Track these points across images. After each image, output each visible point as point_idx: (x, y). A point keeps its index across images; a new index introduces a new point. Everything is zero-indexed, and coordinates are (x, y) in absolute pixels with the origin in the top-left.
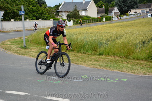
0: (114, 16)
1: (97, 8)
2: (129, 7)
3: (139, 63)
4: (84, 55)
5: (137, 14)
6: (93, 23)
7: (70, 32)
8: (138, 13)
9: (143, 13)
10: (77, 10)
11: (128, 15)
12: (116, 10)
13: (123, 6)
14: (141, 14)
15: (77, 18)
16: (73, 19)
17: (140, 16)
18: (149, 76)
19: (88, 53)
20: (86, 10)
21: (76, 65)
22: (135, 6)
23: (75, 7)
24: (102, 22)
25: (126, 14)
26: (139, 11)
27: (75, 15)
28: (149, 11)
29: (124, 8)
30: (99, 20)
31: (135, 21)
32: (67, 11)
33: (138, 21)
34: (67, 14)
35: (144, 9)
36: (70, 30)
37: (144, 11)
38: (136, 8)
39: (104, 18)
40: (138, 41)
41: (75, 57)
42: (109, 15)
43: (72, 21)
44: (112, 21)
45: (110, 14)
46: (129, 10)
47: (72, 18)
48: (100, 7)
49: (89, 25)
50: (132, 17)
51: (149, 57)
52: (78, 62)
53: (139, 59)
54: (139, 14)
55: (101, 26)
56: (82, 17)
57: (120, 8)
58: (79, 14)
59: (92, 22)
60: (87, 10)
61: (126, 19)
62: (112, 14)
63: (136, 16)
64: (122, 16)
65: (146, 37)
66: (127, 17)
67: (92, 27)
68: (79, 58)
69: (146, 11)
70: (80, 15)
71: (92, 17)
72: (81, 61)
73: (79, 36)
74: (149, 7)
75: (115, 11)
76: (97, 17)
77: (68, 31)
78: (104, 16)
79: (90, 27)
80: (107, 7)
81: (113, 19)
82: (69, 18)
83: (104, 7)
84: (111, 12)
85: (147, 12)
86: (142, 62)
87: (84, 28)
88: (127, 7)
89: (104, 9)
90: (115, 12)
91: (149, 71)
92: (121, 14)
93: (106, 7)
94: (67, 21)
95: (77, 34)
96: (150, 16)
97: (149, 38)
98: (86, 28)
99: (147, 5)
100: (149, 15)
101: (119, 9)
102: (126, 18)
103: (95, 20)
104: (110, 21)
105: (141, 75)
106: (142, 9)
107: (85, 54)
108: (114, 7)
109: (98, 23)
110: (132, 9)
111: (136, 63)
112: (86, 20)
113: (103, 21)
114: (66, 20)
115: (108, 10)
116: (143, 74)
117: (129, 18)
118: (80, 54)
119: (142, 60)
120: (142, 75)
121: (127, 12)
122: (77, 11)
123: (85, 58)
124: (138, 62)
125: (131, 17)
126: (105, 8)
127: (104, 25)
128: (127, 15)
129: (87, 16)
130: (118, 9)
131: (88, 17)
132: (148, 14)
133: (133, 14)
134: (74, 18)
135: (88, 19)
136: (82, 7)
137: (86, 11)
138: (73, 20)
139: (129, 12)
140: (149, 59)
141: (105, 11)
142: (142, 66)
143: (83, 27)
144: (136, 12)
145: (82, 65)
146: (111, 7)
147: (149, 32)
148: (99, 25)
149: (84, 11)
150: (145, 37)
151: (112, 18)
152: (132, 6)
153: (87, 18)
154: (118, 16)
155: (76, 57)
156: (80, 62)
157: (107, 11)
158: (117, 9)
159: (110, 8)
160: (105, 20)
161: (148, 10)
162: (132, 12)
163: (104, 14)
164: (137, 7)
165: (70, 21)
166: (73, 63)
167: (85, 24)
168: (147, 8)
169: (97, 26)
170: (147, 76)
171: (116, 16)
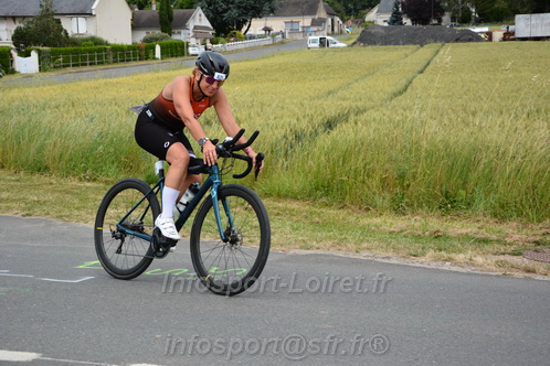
0: (193, 41)
1: (132, 9)
2: (245, 8)
3: (284, 211)
4: (89, 184)
5: (273, 36)
6: (116, 65)
7: (31, 98)
8: (275, 30)
9: (293, 31)
10: (54, 14)
11: (241, 39)
12: (200, 20)
13: (224, 6)
14: (287, 36)
15: (55, 46)
16: (41, 48)
17: (282, 43)
18: (319, 252)
19: (104, 178)
20: (87, 14)
21: (60, 222)
22: (266, 7)
23: (44, 4)
24: (149, 62)
25: (234, 35)
26: (277, 24)
27: (46, 30)
28: (312, 25)
29: (225, 11)
30: (139, 54)
31: (266, 61)
32: (14, 18)
33: (278, 60)
34: (13, 27)
35: (295, 19)
36: (28, 91)
37: (295, 27)
38: (268, 15)
39: (158, 48)
40: (279, 133)
41: (53, 191)
42: (175, 37)
43: (34, 55)
44: (186, 57)
45: (179, 33)
46: (245, 22)
47: (37, 42)
48: (141, 7)
49: (102, 73)
50: (257, 44)
51: (317, 189)
52: (66, 212)
53: (286, 197)
54: (278, 34)
55: (149, 76)
56: (74, 42)
57: (212, 12)
58: (62, 29)
59: (115, 62)
60: (91, 14)
61: (237, 51)
62: (187, 31)
63: (267, 43)
64: (222, 39)
65: (307, 119)
66: (240, 45)
67: (115, 80)
68: (68, 198)
69: (301, 24)
70: (66, 34)
71: (111, 41)
72: (78, 209)
73: (68, 112)
74: (312, 10)
75: (198, 24)
76: (130, 43)
77: (22, 95)
78: (156, 39)
79: (109, 80)
80: (168, 6)
81: (191, 51)
82: (23, 41)
83: (154, 7)
84: (182, 24)
85: (305, 31)
86: (295, 205)
87: (84, 84)
88: (239, 8)
89: (156, 14)
90: (195, 27)
91: (319, 234)
92: (217, 35)
93: (165, 8)
94: (15, 54)
95: (57, 107)
96: (317, 45)
97: (315, 121)
98: (93, 83)
99: (305, 6)
100: (314, 41)
101: (211, 15)
102: (235, 47)
103: (122, 55)
104: (180, 59)
105: (291, 252)
106: (288, 19)
107: (95, 180)
108: (191, 6)
109: (134, 63)
110: (254, 16)
111: (276, 211)
112: (90, 52)
113: (154, 58)
114: (12, 52)
115: (171, 19)
116: (301, 248)
117: (246, 48)
118: (73, 183)
119: (295, 198)
120: (296, 251)
121: (239, 28)
122: (56, 17)
123: (92, 196)
124: (280, 205)
125: (251, 45)
126: (161, 9)
127: (160, 74)
128: (239, 39)
129: (93, 39)
130: (207, 16)
131: (96, 41)
132: (310, 38)
133: (260, 37)
134: (44, 45)
135: (99, 51)
136: (73, 4)
137: (90, 19)
138: (39, 52)
139: (245, 28)
140: (319, 193)
141: (161, 22)
142: (295, 218)
143: (80, 80)
144: (267, 29)
145: (82, 224)
146: (182, 8)
147: (316, 101)
148: (141, 72)
149: (81, 20)
150: (304, 117)
151: (188, 46)
152: (253, 8)
153: (94, 47)
154: (208, 41)
155: (57, 195)
156: (76, 212)
157: (168, 23)
158: (203, 15)
159: (176, 12)
160: (162, 54)
161: (307, 21)
162: (256, 26)
163: (157, 32)
164: (273, 12)
165: (28, 54)
166: (48, 214)
167: (88, 68)
168: (303, 14)
169: (135, 77)
170: (311, 255)
171: (199, 41)
